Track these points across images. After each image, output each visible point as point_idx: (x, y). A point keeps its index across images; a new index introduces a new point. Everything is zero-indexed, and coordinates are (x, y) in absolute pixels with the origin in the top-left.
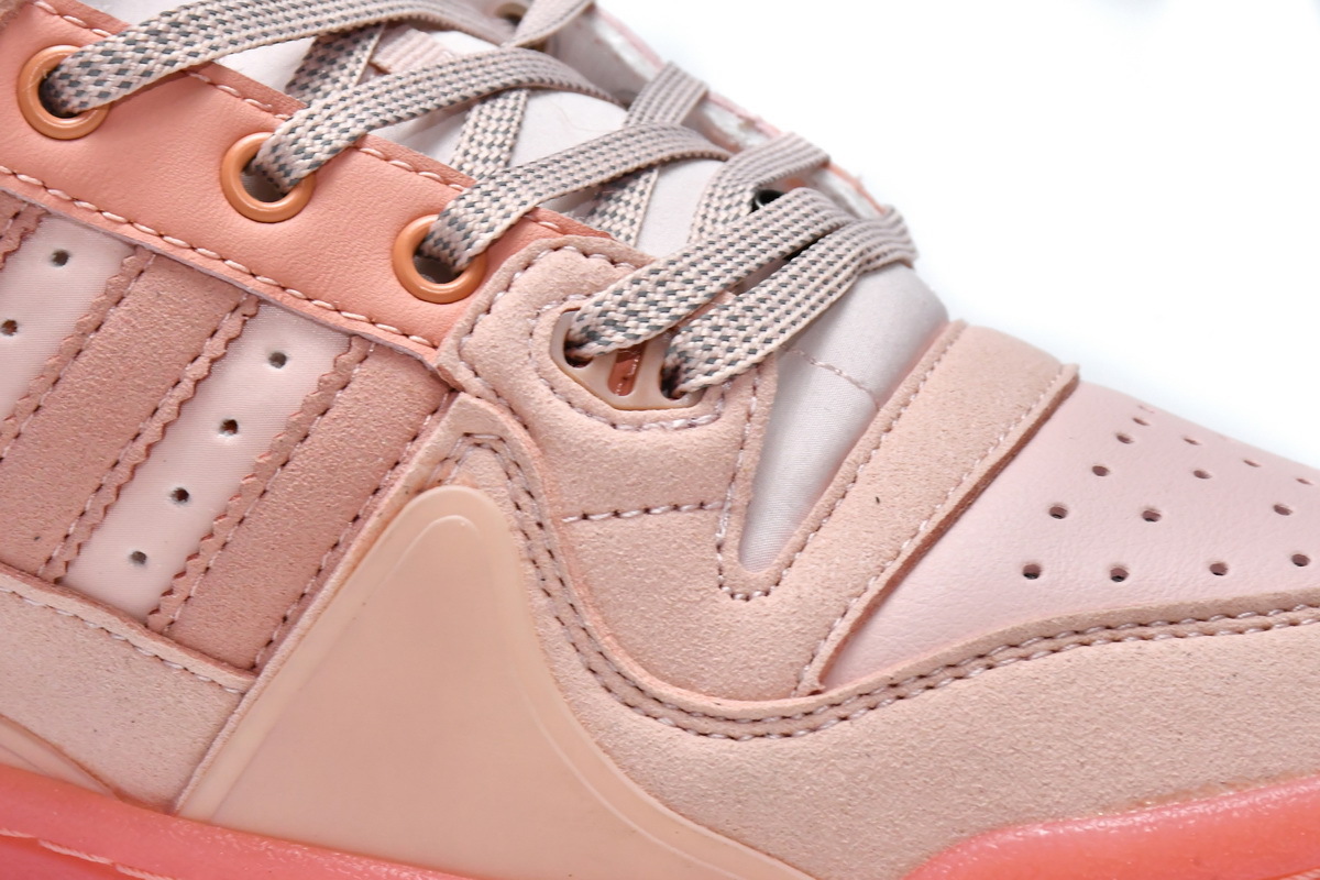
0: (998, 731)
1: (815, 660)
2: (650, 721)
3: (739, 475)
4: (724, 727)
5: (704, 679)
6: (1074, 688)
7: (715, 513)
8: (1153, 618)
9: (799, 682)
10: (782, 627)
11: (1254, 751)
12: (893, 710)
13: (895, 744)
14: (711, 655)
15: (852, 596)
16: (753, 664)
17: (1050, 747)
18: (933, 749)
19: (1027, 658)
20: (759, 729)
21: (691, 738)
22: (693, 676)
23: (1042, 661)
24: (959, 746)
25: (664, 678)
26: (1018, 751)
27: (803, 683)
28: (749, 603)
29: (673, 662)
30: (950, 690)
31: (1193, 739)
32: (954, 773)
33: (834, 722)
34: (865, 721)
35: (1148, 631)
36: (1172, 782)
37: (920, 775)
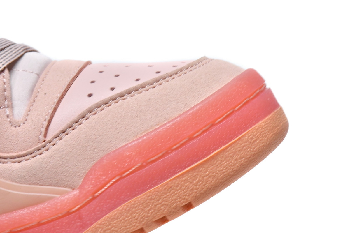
0: (94, 133)
1: (42, 133)
2: (4, 164)
3: (7, 98)
4: (24, 158)
5: (15, 149)
6: (109, 116)
7: (4, 109)
8: (124, 94)
9: (39, 140)
10: (30, 129)
11: (160, 115)
12: (65, 138)
13: (69, 146)
14: (15, 142)
15: (46, 115)
16: (26, 140)
17: (108, 132)
18: (79, 143)
19: (95, 114)
20: (33, 155)
21: (16, 164)
22: (12, 149)
23: (99, 113)
24: (86, 140)
25: (4, 153)
26: (101, 136)
27: (41, 140)
28: (20, 127)
29: (5, 148)
30: (78, 128)
31: (144, 117)
32: (86, 147)
33: (52, 146)
34: (60, 143)
35: (124, 97)
36: (143, 129)
37: (78, 150)
